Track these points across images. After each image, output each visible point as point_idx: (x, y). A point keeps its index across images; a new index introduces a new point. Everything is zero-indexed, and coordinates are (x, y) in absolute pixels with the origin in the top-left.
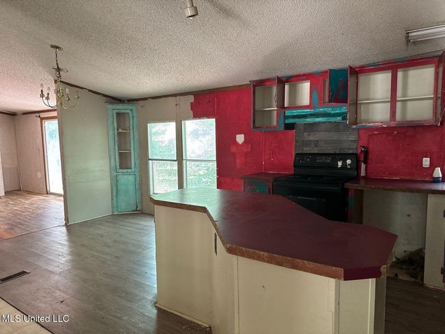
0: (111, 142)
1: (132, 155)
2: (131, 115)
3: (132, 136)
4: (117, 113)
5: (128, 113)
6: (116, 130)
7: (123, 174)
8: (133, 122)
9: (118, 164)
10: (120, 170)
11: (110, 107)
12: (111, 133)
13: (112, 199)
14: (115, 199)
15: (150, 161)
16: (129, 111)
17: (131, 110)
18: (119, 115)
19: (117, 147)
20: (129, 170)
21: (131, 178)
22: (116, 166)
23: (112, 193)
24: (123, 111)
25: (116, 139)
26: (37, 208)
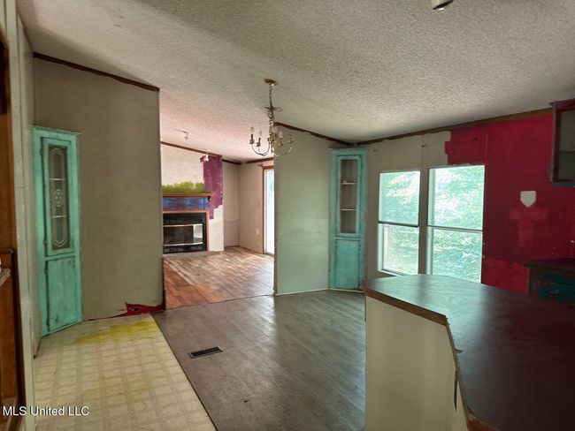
0: (333, 197)
1: (358, 215)
2: (359, 162)
3: (358, 190)
4: (342, 161)
5: (356, 160)
6: (339, 181)
7: (345, 239)
8: (361, 172)
9: (339, 226)
10: (342, 234)
11: (335, 152)
12: (333, 185)
13: (329, 271)
14: (332, 271)
15: (380, 225)
16: (357, 158)
17: (361, 156)
18: (346, 163)
19: (339, 204)
20: (352, 235)
21: (354, 245)
22: (336, 228)
23: (330, 262)
24: (350, 158)
25: (339, 193)
26: (250, 270)
